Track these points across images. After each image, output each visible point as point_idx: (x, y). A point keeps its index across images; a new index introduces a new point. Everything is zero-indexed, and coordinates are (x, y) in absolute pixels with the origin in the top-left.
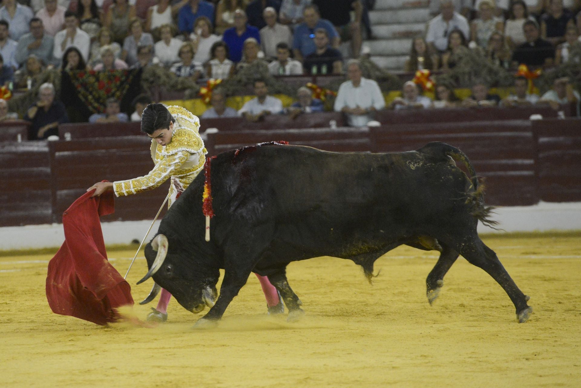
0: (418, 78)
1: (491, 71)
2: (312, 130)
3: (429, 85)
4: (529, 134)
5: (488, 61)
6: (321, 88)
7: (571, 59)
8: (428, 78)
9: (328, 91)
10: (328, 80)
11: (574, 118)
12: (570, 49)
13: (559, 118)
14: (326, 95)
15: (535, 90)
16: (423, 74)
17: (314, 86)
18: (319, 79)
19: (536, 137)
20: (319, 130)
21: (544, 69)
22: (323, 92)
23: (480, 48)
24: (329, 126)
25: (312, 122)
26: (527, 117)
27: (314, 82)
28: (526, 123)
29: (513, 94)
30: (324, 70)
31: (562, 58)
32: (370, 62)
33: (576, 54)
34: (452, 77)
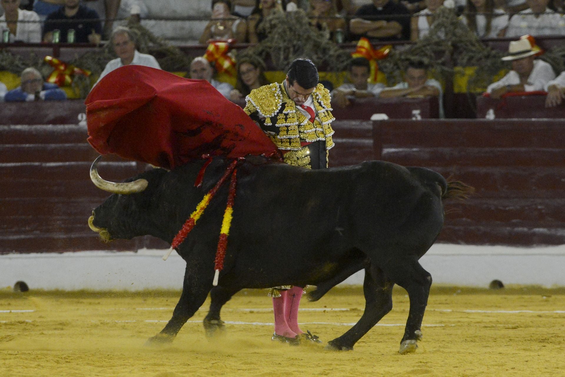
0: (211, 55)
1: (317, 46)
2: (50, 127)
3: (226, 64)
4: (369, 142)
5: (314, 33)
6: (67, 65)
7: (432, 32)
8: (225, 54)
9: (76, 69)
10: (76, 53)
11: (434, 120)
12: (431, 18)
13: (414, 119)
14: (72, 76)
15: (380, 76)
16: (217, 48)
17: (55, 61)
18: (62, 50)
19: (378, 147)
20: (60, 127)
21: (394, 47)
22: (68, 72)
23: (302, 12)
24: (77, 122)
25: (51, 114)
26: (367, 118)
27: (56, 55)
28: (366, 125)
29: (348, 82)
30: (71, 37)
31: (418, 31)
32: (140, 28)
33: (439, 26)
34: (260, 54)
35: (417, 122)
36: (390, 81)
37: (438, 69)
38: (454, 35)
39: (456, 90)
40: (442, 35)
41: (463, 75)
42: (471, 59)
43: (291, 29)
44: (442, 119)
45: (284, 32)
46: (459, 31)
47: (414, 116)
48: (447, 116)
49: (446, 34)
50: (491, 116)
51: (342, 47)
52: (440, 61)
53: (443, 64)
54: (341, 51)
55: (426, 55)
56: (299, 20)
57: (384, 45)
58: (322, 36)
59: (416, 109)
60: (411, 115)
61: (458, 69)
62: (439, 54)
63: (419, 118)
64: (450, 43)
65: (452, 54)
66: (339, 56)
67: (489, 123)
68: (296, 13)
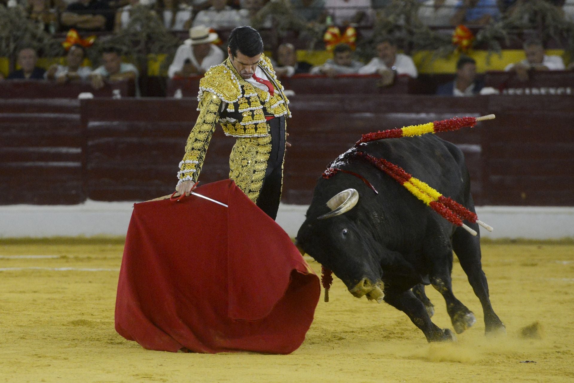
35: (117, 101)
36: (95, 65)
37: (135, 56)
38: (148, 27)
39: (150, 73)
40: (138, 27)
41: (155, 60)
42: (162, 47)
43: (11, 21)
44: (138, 97)
45: (6, 24)
46: (152, 24)
47: (114, 95)
48: (142, 95)
49: (142, 26)
50: (179, 95)
51: (55, 37)
52: (137, 49)
53: (139, 51)
54: (53, 41)
55: (125, 44)
56: (18, 13)
57: (89, 36)
58: (37, 28)
59: (116, 88)
60: (111, 95)
61: (152, 55)
62: (136, 43)
63: (119, 97)
64: (144, 34)
65: (147, 43)
66: (52, 45)
67: (177, 102)
68: (16, 8)
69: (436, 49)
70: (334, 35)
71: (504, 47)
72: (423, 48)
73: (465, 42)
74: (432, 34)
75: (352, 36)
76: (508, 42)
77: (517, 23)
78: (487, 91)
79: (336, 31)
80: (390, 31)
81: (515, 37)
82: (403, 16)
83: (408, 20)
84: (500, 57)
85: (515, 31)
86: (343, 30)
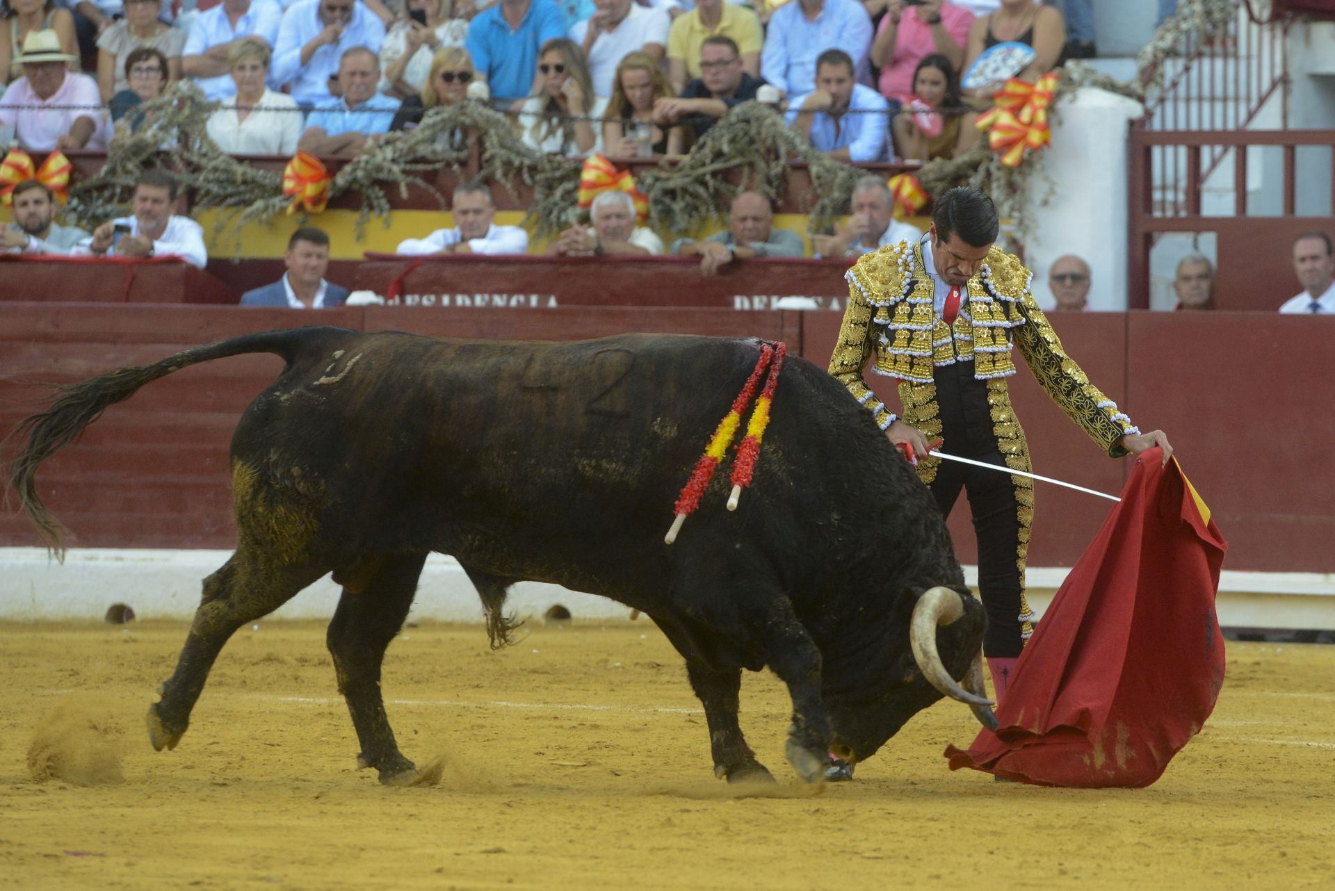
69: (248, 203)
70: (19, 168)
71: (396, 204)
72: (219, 200)
73: (310, 190)
74: (239, 170)
75: (60, 171)
76: (404, 193)
77: (423, 150)
78: (359, 298)
79: (25, 161)
80: (147, 164)
81: (420, 182)
82: (175, 131)
83: (184, 139)
84: (387, 224)
85: (420, 167)
86: (40, 159)
